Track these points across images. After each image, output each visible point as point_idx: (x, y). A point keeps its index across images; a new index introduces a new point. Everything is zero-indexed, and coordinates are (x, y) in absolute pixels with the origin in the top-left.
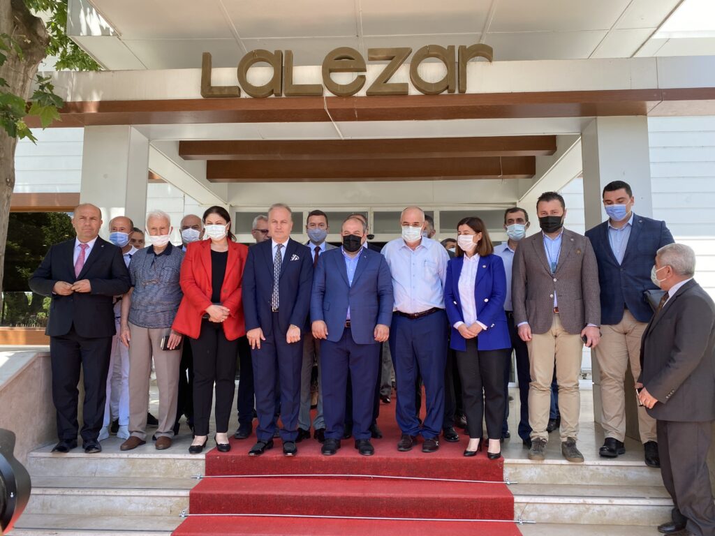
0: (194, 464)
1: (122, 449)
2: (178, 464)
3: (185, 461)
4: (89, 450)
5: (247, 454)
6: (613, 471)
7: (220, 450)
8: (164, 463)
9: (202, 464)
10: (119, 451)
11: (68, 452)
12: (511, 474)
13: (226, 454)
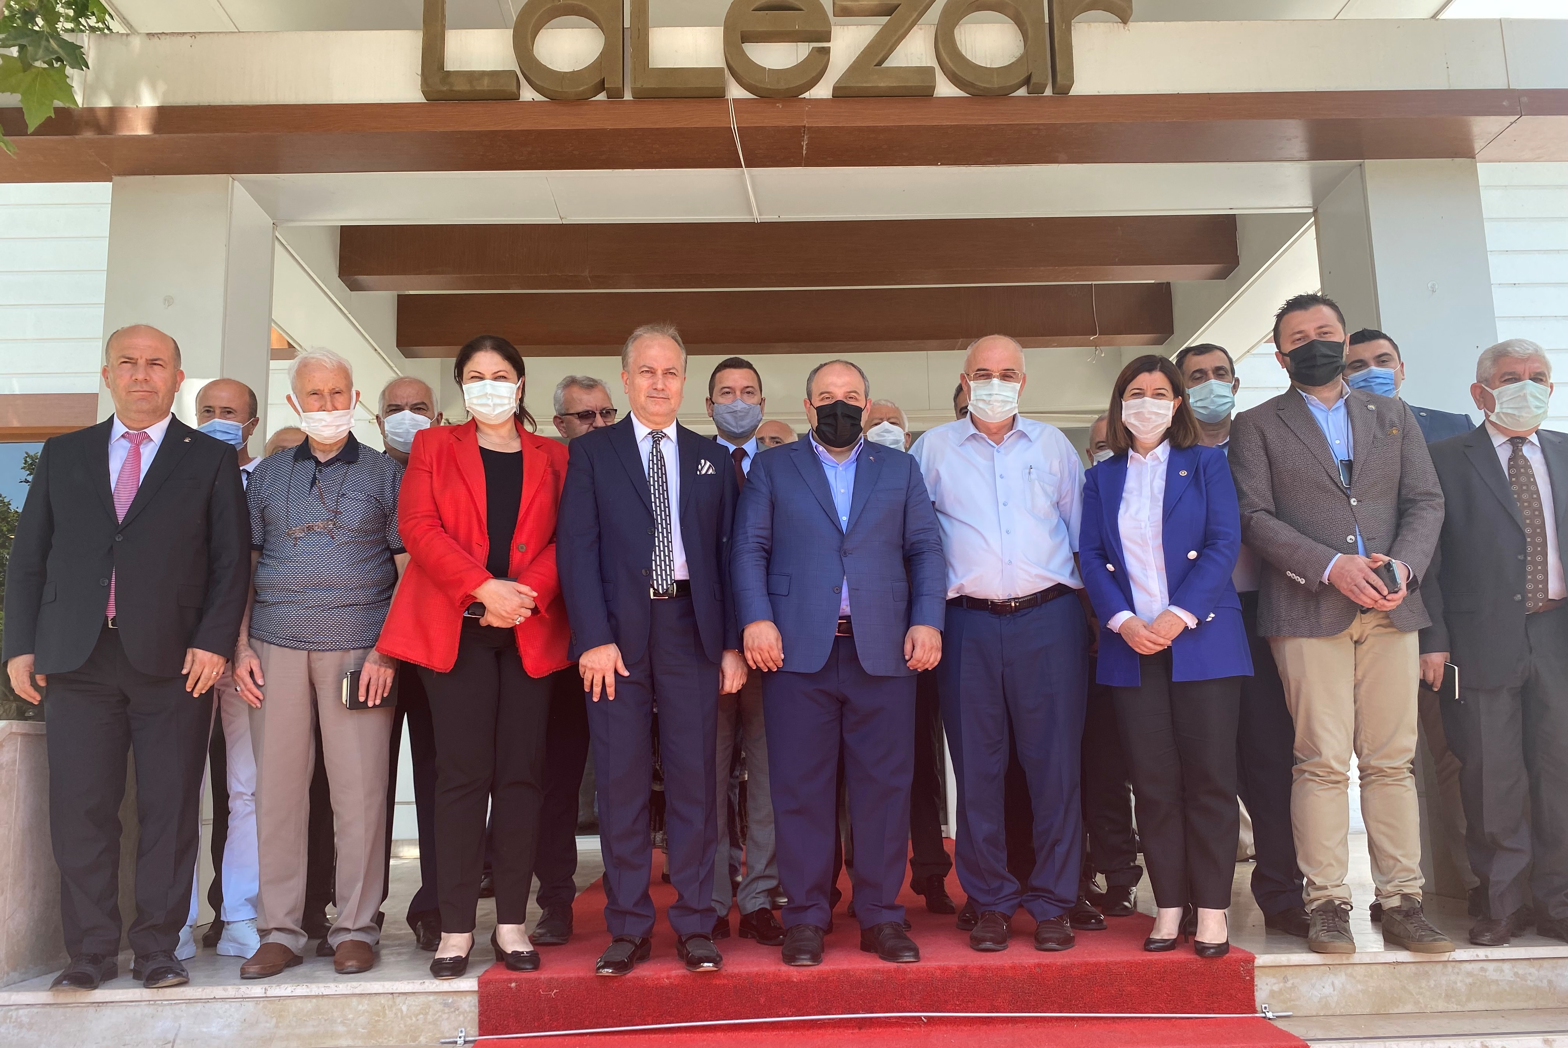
0: (446, 1005)
1: (245, 976)
2: (404, 1008)
3: (422, 999)
4: (157, 980)
5: (592, 974)
6: (1520, 972)
7: (513, 968)
8: (364, 1005)
9: (470, 1006)
10: (238, 981)
11: (95, 988)
12: (1272, 994)
13: (533, 975)
